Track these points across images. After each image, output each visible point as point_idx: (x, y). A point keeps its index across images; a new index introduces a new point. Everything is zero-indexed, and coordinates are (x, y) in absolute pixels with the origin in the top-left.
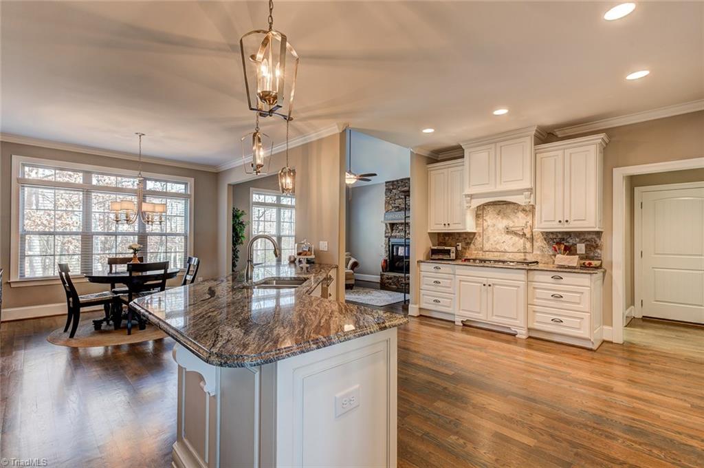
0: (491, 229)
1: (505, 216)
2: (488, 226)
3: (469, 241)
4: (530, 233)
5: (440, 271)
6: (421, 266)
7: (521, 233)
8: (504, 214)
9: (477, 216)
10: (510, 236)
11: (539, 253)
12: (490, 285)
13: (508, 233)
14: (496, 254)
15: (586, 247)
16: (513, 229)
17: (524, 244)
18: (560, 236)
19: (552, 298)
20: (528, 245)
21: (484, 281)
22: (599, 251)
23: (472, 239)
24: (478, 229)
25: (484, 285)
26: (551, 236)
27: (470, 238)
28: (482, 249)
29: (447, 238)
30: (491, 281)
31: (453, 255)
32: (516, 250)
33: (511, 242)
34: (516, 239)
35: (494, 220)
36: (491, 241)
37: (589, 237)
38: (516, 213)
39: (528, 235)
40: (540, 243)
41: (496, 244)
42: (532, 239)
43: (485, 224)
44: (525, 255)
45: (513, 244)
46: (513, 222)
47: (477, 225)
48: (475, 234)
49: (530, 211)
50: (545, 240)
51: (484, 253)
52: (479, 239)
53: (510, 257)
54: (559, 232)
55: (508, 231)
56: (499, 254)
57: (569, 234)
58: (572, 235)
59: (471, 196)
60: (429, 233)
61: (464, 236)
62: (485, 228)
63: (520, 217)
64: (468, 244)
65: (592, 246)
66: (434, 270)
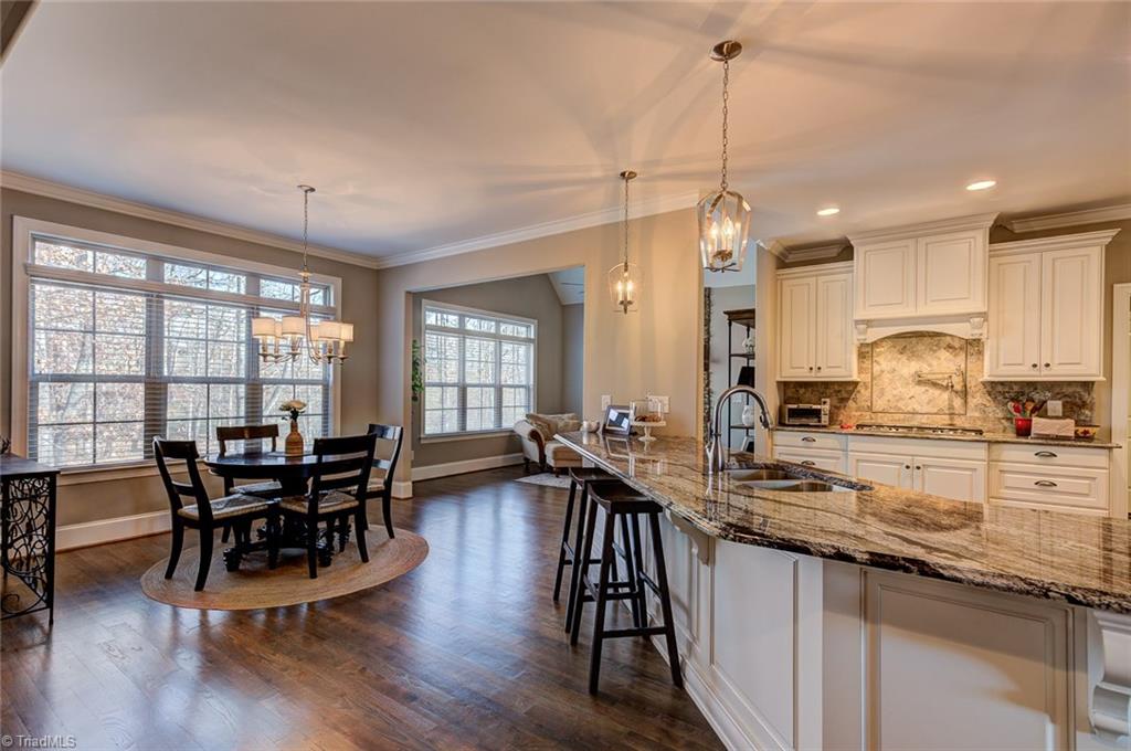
0: (886, 377)
1: (914, 355)
2: (882, 372)
3: (845, 395)
4: (962, 384)
5: (814, 444)
6: (775, 437)
7: (945, 384)
8: (913, 352)
9: (862, 356)
10: (923, 389)
11: (977, 414)
12: (918, 468)
13: (920, 383)
14: (897, 417)
15: (1064, 406)
16: (929, 377)
17: (951, 400)
18: (1016, 388)
19: (1036, 487)
20: (958, 402)
21: (907, 460)
22: (1087, 412)
23: (851, 393)
24: (863, 376)
25: (908, 467)
26: (1000, 388)
27: (847, 392)
28: (870, 408)
29: (802, 391)
30: (919, 461)
31: (825, 419)
32: (935, 411)
33: (925, 398)
34: (936, 392)
35: (894, 362)
36: (888, 396)
37: (1070, 390)
38: (935, 351)
39: (958, 387)
40: (978, 398)
41: (898, 401)
42: (965, 393)
43: (877, 368)
44: (951, 419)
45: (930, 401)
46: (930, 365)
47: (860, 371)
48: (856, 384)
49: (961, 348)
50: (990, 395)
51: (873, 416)
52: (863, 393)
53: (923, 421)
54: (1016, 383)
55: (920, 380)
56: (902, 416)
57: (1033, 385)
58: (1039, 387)
59: (869, 323)
60: (778, 383)
61: (836, 388)
62: (875, 374)
63: (943, 358)
64: (844, 400)
65: (1075, 404)
66: (802, 443)
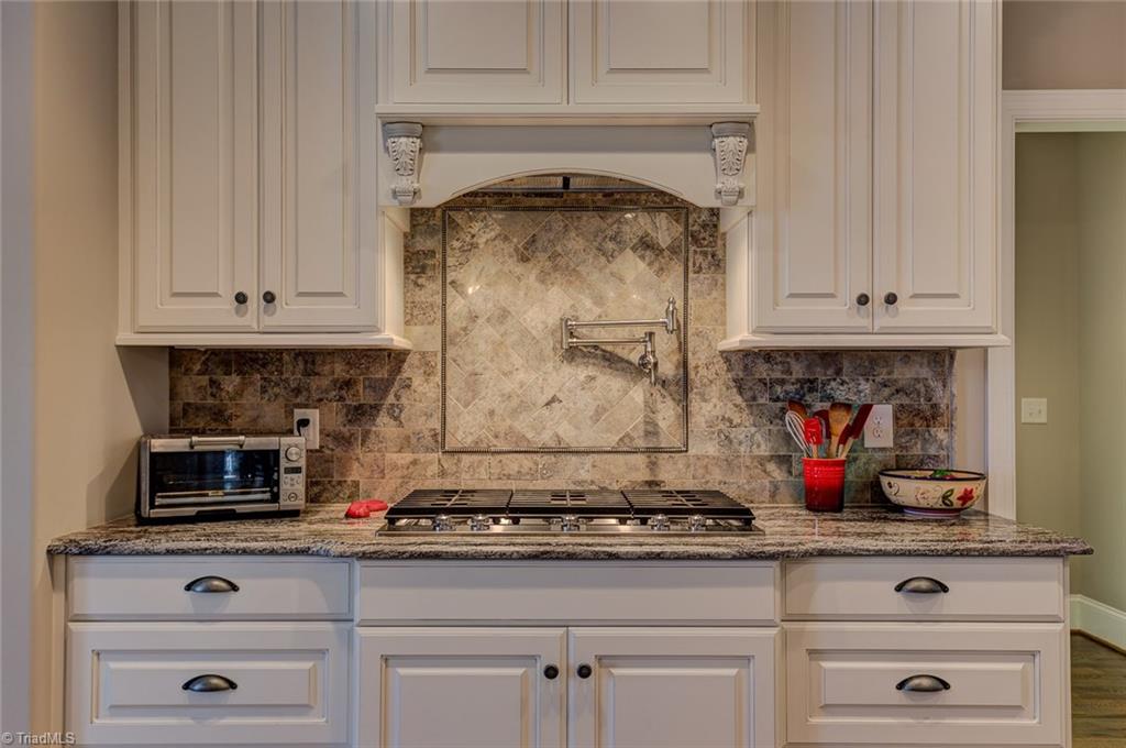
0: (485, 333)
1: (559, 268)
2: (474, 318)
3: (365, 397)
4: (676, 357)
5: (233, 602)
7: (635, 358)
8: (554, 257)
9: (415, 264)
10: (581, 372)
11: (711, 449)
12: (584, 672)
13: (572, 354)
14: (514, 464)
15: (896, 419)
16: (600, 335)
17: (650, 408)
18: (798, 371)
19: (900, 697)
20: (667, 413)
21: (548, 645)
22: (941, 434)
23: (383, 387)
24: (417, 330)
25: (552, 672)
26: (762, 370)
27: (372, 386)
28: (439, 439)
29: (231, 383)
31: (293, 488)
32: (611, 440)
33: (586, 401)
34: (611, 383)
35: (504, 291)
36: (489, 399)
37: (903, 374)
38: (610, 257)
39: (668, 368)
40: (715, 403)
41: (514, 413)
42: (682, 387)
43: (457, 306)
44: (653, 465)
45: (599, 413)
46: (599, 300)
47: (411, 314)
48: (396, 358)
49: (673, 250)
50: (740, 390)
51: (448, 463)
52: (423, 389)
53: (584, 475)
54: (797, 353)
55: (577, 349)
56: (526, 462)
57: (830, 358)
58: (846, 365)
59: (427, 133)
61: (340, 370)
62: (455, 324)
63: (630, 276)
64: (361, 414)
65: (918, 413)
66: (186, 602)
